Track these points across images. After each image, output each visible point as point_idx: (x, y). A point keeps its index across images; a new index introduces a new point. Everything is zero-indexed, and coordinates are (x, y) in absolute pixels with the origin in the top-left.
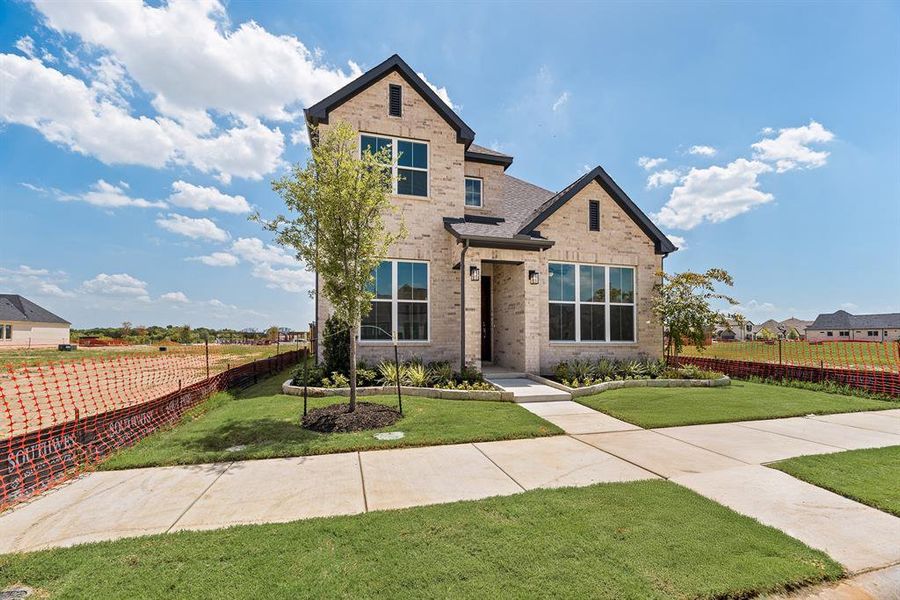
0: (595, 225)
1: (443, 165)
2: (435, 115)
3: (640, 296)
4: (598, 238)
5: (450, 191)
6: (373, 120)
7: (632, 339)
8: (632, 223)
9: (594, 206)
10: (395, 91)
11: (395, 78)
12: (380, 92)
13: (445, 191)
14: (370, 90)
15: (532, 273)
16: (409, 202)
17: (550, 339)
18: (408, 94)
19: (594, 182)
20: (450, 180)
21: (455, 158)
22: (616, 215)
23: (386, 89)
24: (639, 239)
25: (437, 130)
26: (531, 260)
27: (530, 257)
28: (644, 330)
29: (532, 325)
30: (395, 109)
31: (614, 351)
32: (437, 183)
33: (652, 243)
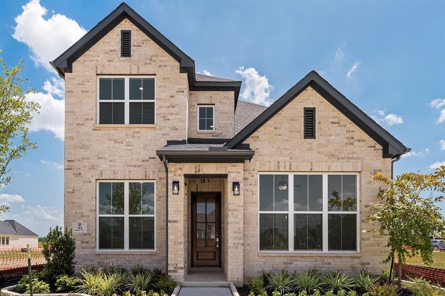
0: (310, 132)
1: (168, 94)
2: (161, 51)
3: (364, 204)
4: (314, 146)
5: (174, 117)
6: (107, 63)
7: (354, 248)
8: (354, 127)
9: (310, 114)
10: (126, 35)
11: (126, 25)
12: (113, 39)
13: (169, 117)
14: (106, 38)
15: (236, 184)
16: (137, 130)
17: (261, 248)
18: (137, 36)
19: (309, 88)
20: (174, 107)
21: (177, 87)
22: (336, 120)
23: (118, 35)
24: (363, 144)
25: (162, 64)
26: (234, 171)
27: (234, 169)
28: (368, 239)
29: (236, 235)
30: (126, 51)
31: (331, 260)
32: (162, 111)
33: (379, 147)
